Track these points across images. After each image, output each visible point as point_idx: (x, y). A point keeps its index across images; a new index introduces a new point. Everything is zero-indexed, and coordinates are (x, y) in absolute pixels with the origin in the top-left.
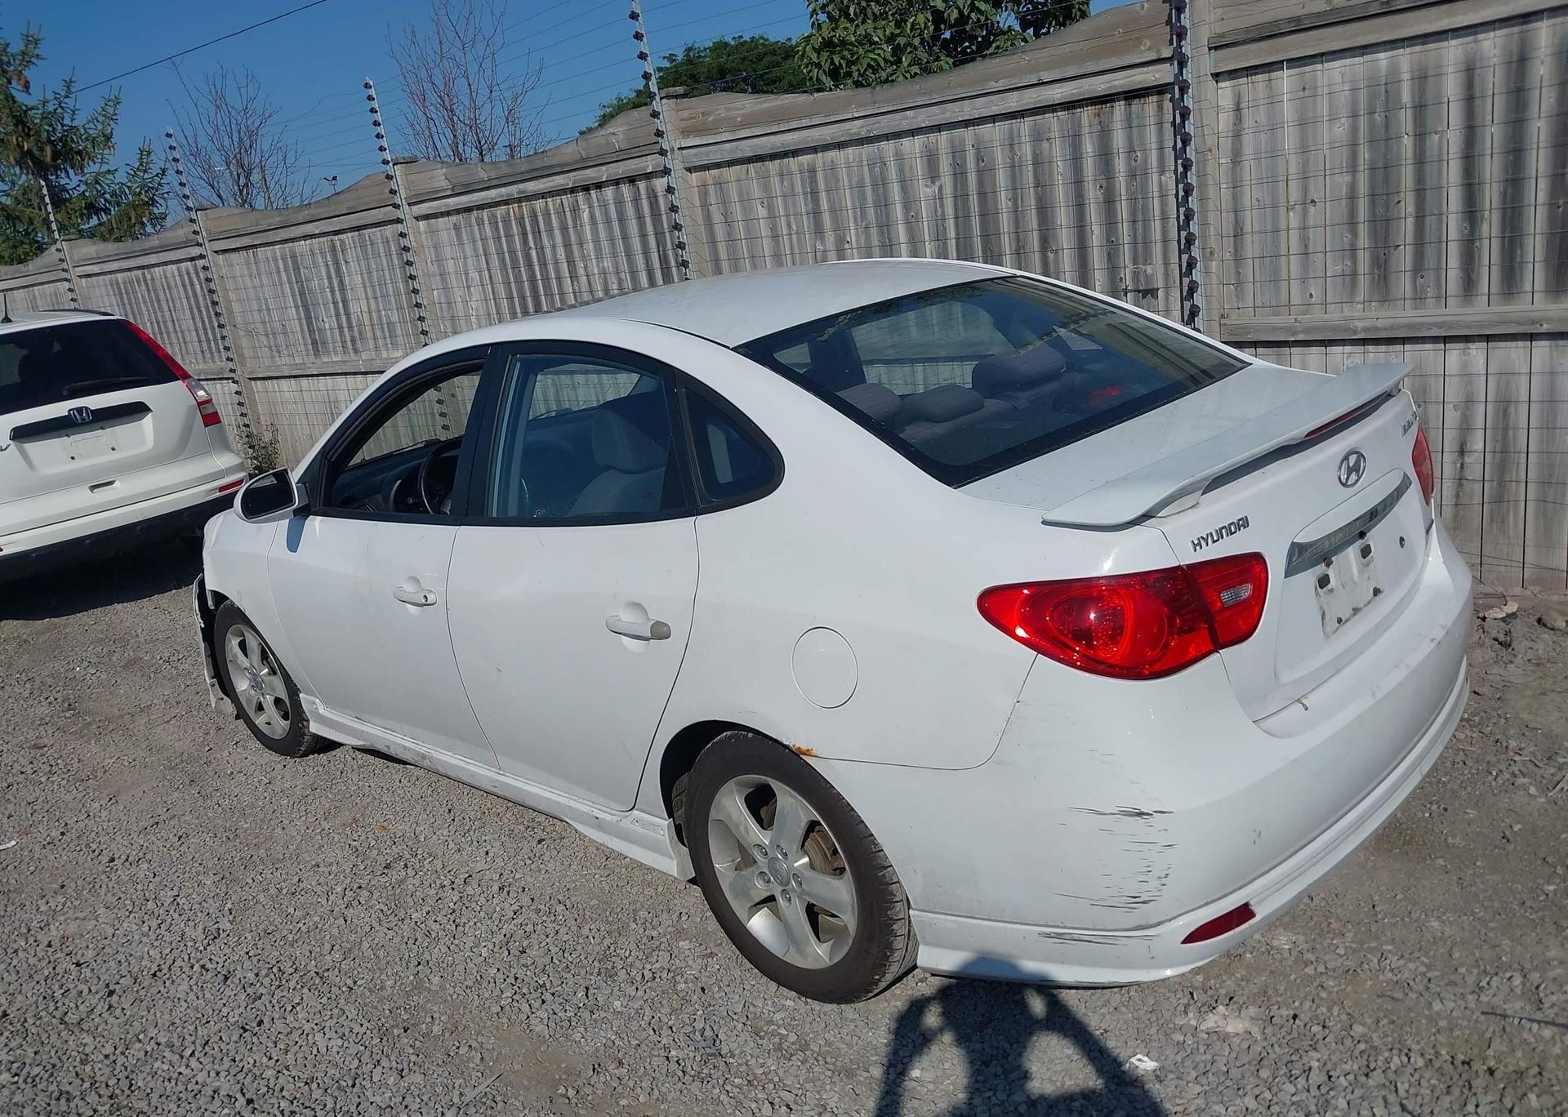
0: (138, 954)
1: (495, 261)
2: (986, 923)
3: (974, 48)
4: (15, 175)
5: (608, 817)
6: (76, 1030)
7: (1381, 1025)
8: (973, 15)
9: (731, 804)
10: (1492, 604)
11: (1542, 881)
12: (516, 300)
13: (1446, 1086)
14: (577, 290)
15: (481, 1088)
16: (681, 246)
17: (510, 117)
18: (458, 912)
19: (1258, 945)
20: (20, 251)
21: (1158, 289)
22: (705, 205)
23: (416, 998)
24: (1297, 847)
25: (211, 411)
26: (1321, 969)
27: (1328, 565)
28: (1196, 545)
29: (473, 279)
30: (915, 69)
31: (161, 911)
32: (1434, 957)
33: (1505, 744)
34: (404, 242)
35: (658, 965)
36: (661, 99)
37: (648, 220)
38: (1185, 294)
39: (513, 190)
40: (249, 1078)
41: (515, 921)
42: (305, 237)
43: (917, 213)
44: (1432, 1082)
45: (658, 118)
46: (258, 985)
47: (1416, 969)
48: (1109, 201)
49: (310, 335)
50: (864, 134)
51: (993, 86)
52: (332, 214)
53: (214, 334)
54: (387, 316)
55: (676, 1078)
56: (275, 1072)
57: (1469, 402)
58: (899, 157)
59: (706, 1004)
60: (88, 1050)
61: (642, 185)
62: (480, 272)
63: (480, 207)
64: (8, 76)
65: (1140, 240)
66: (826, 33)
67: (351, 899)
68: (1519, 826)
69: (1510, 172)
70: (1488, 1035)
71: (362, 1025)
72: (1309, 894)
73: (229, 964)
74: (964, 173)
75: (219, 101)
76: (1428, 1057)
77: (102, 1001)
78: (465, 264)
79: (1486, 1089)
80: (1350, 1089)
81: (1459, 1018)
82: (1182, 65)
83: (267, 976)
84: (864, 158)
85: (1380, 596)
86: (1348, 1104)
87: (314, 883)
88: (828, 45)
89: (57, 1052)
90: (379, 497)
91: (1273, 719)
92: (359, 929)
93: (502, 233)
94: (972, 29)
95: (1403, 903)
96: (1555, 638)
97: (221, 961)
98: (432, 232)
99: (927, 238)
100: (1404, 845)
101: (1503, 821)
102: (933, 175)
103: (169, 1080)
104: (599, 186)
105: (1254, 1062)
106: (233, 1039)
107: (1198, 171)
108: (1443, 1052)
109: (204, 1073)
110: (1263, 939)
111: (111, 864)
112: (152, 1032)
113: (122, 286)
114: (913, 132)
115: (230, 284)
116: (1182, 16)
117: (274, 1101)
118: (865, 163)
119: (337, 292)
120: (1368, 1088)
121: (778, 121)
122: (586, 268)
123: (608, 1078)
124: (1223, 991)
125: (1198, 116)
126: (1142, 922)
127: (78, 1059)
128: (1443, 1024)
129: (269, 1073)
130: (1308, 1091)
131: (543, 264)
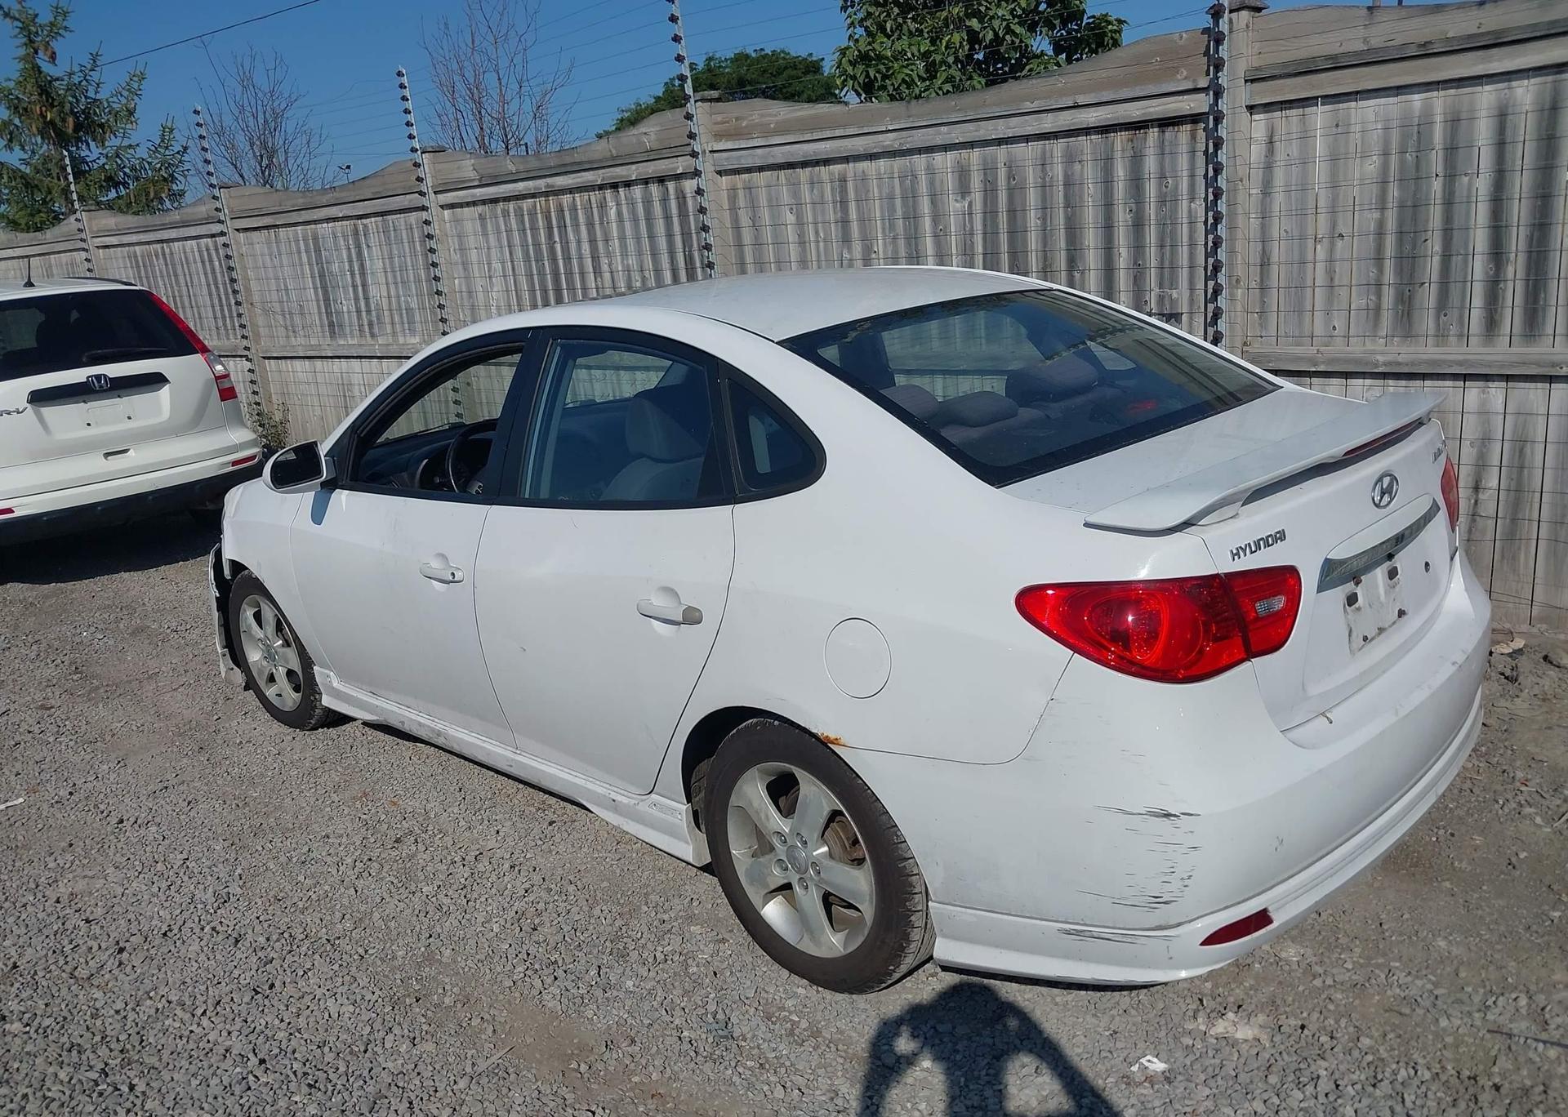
0: (148, 914)
1: (519, 253)
2: (1005, 917)
3: (1007, 69)
4: (37, 145)
5: (625, 800)
6: (86, 985)
7: (1387, 1038)
8: (1008, 37)
9: (753, 791)
10: (1500, 639)
11: (1546, 907)
12: (538, 293)
13: (1451, 1098)
14: (600, 286)
15: (493, 1059)
16: (708, 247)
17: (538, 112)
18: (469, 888)
19: (1266, 957)
20: (37, 219)
21: (1182, 314)
22: (733, 209)
23: (427, 969)
24: (1315, 858)
25: (227, 385)
26: (1329, 981)
27: (1357, 584)
28: (1235, 555)
29: (495, 270)
30: (948, 87)
31: (171, 873)
32: (1441, 975)
33: (1512, 775)
34: (427, 229)
35: (669, 948)
36: (696, 101)
37: (676, 220)
38: (1209, 320)
39: (541, 184)
40: (261, 1039)
41: (526, 899)
42: (328, 220)
43: (945, 227)
44: (1438, 1094)
45: (692, 121)
46: (269, 949)
47: (1423, 986)
48: (1138, 225)
49: (327, 317)
50: (896, 146)
51: (1029, 106)
52: (357, 198)
53: (230, 311)
54: (407, 302)
55: (689, 1058)
56: (287, 1034)
57: (1485, 440)
58: (930, 171)
59: (718, 987)
60: (98, 1005)
61: (671, 186)
62: (503, 263)
63: (507, 199)
64: (36, 45)
65: (1167, 264)
66: (863, 47)
67: (362, 870)
68: (1525, 854)
69: (1537, 217)
70: (1493, 1053)
71: (373, 993)
72: (1317, 910)
73: (240, 927)
74: (995, 190)
75: (246, 83)
76: (1434, 1071)
77: (112, 958)
78: (489, 255)
79: (1492, 1104)
80: (1357, 1098)
81: (1465, 1034)
82: (1218, 95)
83: (278, 940)
84: (896, 170)
85: (1405, 618)
86: (1356, 1112)
87: (324, 854)
88: (864, 58)
89: (67, 1005)
90: (405, 475)
91: (1300, 730)
92: (369, 900)
93: (527, 226)
94: (1006, 52)
95: (1410, 923)
96: (1560, 675)
97: (231, 924)
98: (457, 221)
99: (954, 252)
100: (1410, 867)
101: (1509, 848)
102: (964, 191)
103: (181, 1037)
104: (628, 184)
105: (1263, 1068)
106: (245, 1000)
107: (1228, 200)
108: (1449, 1068)
109: (216, 1032)
110: (1271, 951)
111: (120, 826)
112: (163, 990)
113: (140, 259)
114: (946, 148)
115: (249, 262)
116: (1221, 47)
117: (287, 1062)
118: (896, 175)
119: (358, 276)
120: (1375, 1099)
121: (812, 130)
122: (610, 265)
123: (621, 1056)
124: (1232, 999)
125: (1231, 147)
126: (1163, 923)
127: (89, 1013)
128: (1449, 1040)
129: (281, 1035)
130: (1316, 1098)
131: (567, 259)
